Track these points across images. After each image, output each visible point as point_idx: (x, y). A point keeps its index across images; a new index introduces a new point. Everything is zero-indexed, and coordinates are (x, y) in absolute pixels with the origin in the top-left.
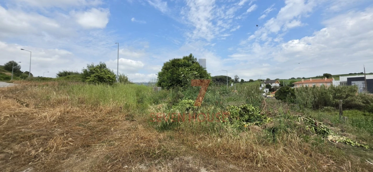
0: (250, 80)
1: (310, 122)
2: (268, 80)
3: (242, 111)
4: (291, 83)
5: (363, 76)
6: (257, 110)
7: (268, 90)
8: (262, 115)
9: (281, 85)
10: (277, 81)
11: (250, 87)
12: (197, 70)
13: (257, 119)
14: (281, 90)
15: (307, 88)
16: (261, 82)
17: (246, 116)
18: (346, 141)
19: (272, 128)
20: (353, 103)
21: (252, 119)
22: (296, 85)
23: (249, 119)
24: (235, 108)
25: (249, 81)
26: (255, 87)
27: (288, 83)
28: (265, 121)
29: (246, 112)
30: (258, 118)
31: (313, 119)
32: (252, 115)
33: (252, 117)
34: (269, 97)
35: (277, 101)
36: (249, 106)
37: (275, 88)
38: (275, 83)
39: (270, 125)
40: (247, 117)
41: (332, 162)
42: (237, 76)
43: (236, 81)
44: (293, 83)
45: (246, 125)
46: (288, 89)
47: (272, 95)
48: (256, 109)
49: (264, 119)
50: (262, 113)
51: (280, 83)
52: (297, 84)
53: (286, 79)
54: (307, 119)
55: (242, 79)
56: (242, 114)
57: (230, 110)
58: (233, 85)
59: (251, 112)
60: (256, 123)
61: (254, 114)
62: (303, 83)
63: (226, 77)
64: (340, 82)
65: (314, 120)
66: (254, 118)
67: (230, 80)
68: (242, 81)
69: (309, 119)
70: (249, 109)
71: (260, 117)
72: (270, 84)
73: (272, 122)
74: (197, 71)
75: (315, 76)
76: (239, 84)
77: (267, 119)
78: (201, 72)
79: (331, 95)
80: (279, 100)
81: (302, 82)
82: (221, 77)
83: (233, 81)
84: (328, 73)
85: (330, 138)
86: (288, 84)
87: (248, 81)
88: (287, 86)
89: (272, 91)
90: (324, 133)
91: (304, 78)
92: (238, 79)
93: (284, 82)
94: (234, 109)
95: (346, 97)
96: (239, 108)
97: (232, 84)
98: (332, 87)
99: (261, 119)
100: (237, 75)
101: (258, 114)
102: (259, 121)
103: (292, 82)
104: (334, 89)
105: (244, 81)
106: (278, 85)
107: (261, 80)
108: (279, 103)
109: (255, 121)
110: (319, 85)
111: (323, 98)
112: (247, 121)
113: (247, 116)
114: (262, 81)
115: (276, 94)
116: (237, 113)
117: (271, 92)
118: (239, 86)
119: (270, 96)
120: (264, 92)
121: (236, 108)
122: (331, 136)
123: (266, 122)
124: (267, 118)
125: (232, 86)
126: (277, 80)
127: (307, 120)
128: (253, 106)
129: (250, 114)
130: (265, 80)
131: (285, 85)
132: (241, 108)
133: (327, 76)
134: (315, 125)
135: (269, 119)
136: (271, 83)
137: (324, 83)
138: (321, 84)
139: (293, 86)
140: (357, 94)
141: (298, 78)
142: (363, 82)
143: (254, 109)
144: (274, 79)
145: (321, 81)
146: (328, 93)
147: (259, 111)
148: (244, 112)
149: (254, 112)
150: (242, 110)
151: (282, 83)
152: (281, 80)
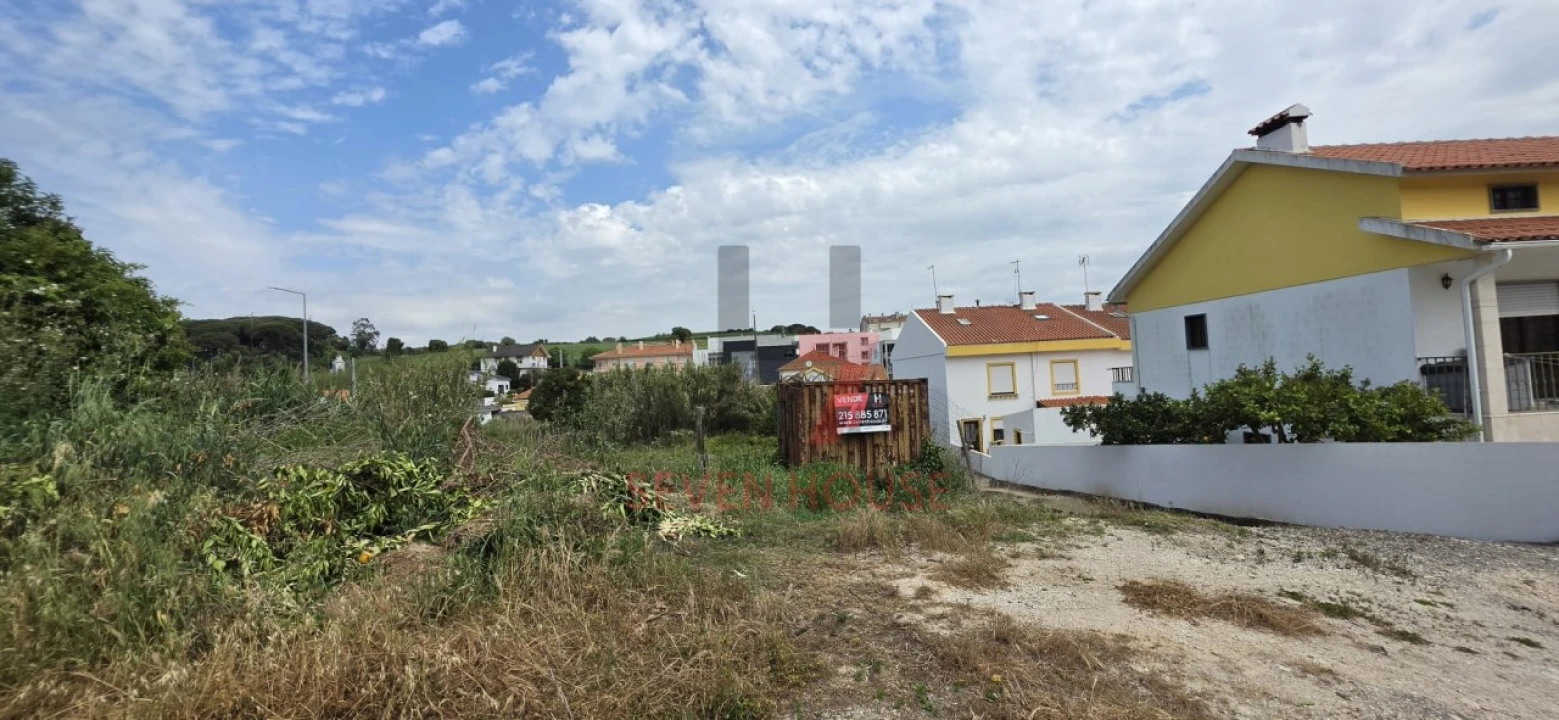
0: (432, 342)
1: (615, 487)
2: (508, 343)
3: (352, 489)
4: (586, 355)
5: (750, 338)
6: (428, 473)
7: (506, 383)
8: (445, 493)
9: (553, 363)
10: (541, 349)
11: (424, 374)
12: (63, 273)
13: (425, 514)
14: (551, 384)
15: (628, 372)
16: (477, 352)
17: (374, 509)
18: (698, 528)
19: (486, 537)
20: (732, 412)
21: (404, 517)
22: (600, 365)
23: (386, 523)
24: (315, 478)
25: (427, 345)
26: (450, 374)
27: (576, 358)
28: (460, 515)
29: (371, 492)
30: (431, 506)
31: (625, 476)
32: (405, 499)
33: (405, 509)
34: (510, 411)
35: (536, 425)
36: (393, 458)
37: (532, 375)
38: (534, 358)
39: (477, 526)
40: (375, 512)
41: (660, 604)
42: (365, 322)
43: (361, 346)
44: (592, 355)
45: (369, 550)
46: (573, 377)
47: (519, 405)
48: (422, 470)
49: (458, 506)
50: (450, 481)
51: (549, 356)
52: (602, 359)
53: (571, 344)
54: (607, 479)
55: (395, 337)
56: (355, 501)
57: (283, 494)
58: (347, 365)
59: (401, 487)
60: (417, 533)
61: (412, 491)
62: (619, 358)
63: (298, 323)
64: (710, 354)
65: (627, 478)
66: (410, 515)
67: (328, 340)
68: (395, 345)
69: (613, 478)
70: (391, 477)
71: (439, 503)
72: (515, 360)
73: (486, 514)
74: (58, 280)
75: (652, 334)
76: (377, 358)
77: (470, 504)
78: (98, 286)
79: (686, 394)
80: (544, 421)
81: (616, 353)
82: (273, 323)
83: (343, 346)
84: (685, 326)
85: (666, 527)
86: (576, 361)
87: (425, 348)
88: (572, 367)
89: (522, 388)
90: (651, 518)
91: (623, 340)
92: (371, 336)
93: (563, 351)
94: (314, 484)
95: (719, 399)
96: (337, 473)
97: (339, 359)
98: (689, 369)
99: (445, 511)
100: (367, 320)
101: (432, 488)
102: (433, 518)
103: (591, 352)
104: (694, 376)
105: (404, 347)
106: (542, 363)
107: (479, 345)
108: (544, 433)
109: (413, 524)
110: (659, 363)
111: (670, 403)
112: (376, 531)
113: (377, 509)
114: (479, 350)
115: (531, 399)
116: (325, 503)
117: (519, 393)
118: (371, 371)
119: (514, 409)
120: (490, 394)
121: (325, 477)
122: (668, 520)
123: (466, 518)
124: (470, 501)
125: (340, 370)
126: (541, 345)
127: (607, 484)
128: (409, 458)
129: (394, 494)
130: (496, 344)
131: (564, 365)
132: (349, 475)
133: (681, 334)
134: (630, 494)
135: (478, 503)
136: (520, 357)
137: (670, 358)
138: (665, 361)
139: (589, 366)
140: (739, 388)
141: (609, 340)
142: (751, 353)
143: (416, 471)
144: (531, 342)
145: (666, 352)
146: (680, 386)
147: (439, 478)
148: (365, 493)
149: (413, 485)
150: (350, 484)
151: (555, 353)
152: (553, 347)
